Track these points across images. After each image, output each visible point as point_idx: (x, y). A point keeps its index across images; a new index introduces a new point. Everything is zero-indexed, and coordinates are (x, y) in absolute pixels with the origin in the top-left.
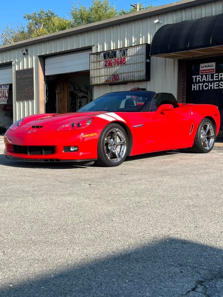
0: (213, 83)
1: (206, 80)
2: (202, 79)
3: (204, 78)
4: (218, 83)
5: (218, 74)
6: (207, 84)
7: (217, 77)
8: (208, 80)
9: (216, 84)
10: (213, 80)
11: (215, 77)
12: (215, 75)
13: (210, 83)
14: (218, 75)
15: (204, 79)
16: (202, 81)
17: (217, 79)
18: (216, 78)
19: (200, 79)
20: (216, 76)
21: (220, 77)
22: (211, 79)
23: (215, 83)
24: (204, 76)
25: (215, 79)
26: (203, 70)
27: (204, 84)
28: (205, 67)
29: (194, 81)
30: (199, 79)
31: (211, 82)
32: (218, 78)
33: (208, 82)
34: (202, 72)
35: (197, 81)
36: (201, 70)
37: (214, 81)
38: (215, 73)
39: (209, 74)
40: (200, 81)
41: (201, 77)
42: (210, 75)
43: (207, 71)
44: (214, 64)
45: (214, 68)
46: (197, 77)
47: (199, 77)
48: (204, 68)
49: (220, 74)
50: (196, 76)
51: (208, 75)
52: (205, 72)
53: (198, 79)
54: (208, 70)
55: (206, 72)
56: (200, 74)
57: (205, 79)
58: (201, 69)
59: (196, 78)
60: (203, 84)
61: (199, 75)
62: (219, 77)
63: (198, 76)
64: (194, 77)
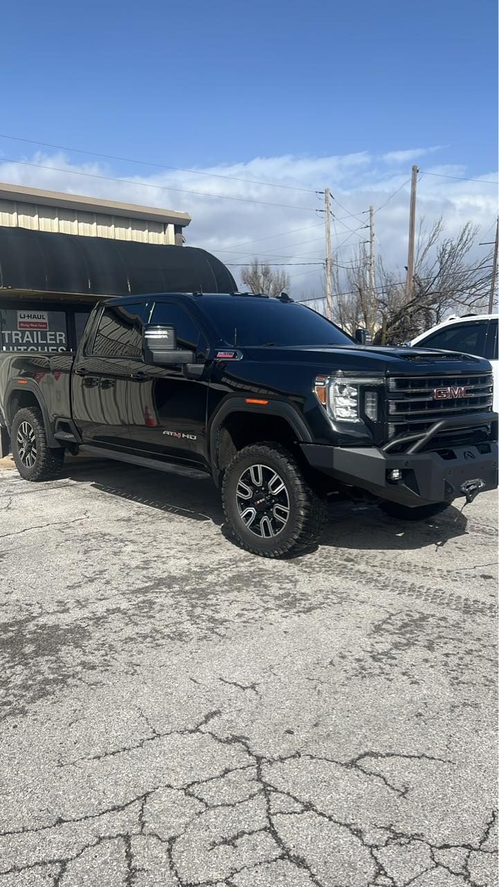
0: (46, 348)
1: (32, 342)
2: (23, 338)
3: (28, 337)
4: (55, 348)
5: (53, 333)
6: (36, 349)
7: (53, 337)
8: (35, 342)
9: (52, 350)
10: (45, 342)
11: (49, 337)
12: (48, 333)
13: (40, 348)
14: (55, 335)
15: (28, 339)
16: (24, 342)
17: (54, 342)
18: (51, 339)
19: (19, 337)
20: (50, 335)
21: (58, 338)
22: (41, 340)
23: (50, 348)
24: (27, 333)
25: (49, 342)
26: (25, 323)
27: (28, 348)
28: (28, 316)
29: (7, 341)
30: (17, 337)
31: (43, 346)
32: (55, 340)
33: (37, 345)
34: (22, 325)
35: (14, 342)
36: (20, 323)
37: (48, 345)
38: (48, 330)
39: (37, 331)
40: (20, 341)
41: (20, 335)
42: (39, 333)
43: (32, 325)
44: (45, 314)
45: (46, 321)
46: (13, 335)
47: (17, 335)
48: (26, 320)
49: (58, 333)
50: (10, 332)
51: (35, 333)
52: (28, 326)
53: (14, 337)
54: (34, 323)
55: (31, 327)
56: (19, 329)
57: (30, 339)
58: (19, 320)
59: (10, 335)
60: (25, 348)
61: (17, 330)
62: (56, 338)
63: (14, 332)
64: (6, 333)
